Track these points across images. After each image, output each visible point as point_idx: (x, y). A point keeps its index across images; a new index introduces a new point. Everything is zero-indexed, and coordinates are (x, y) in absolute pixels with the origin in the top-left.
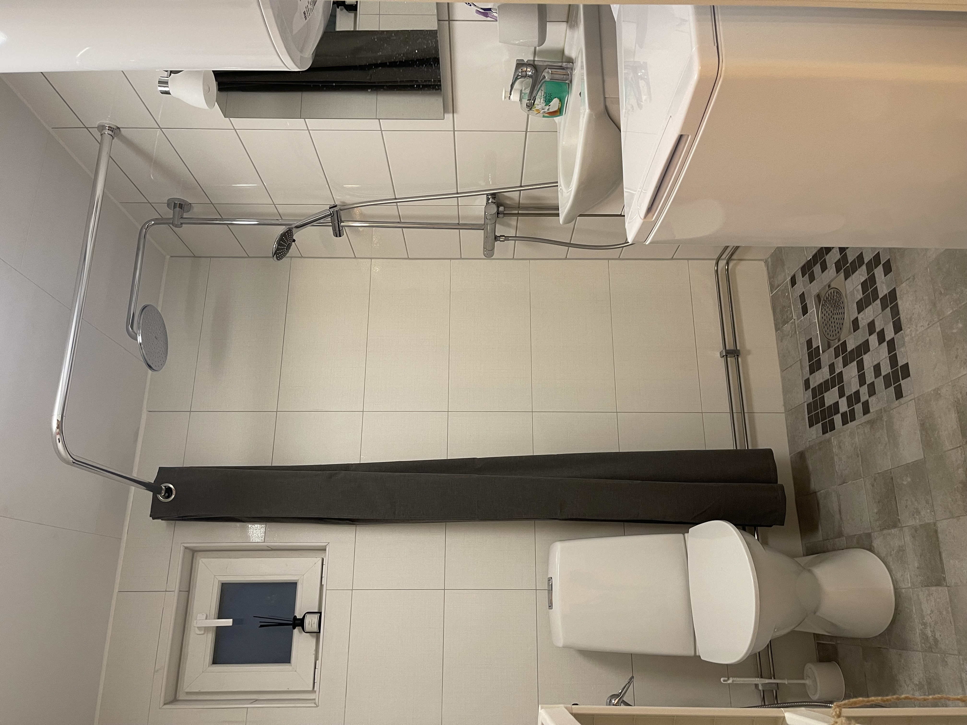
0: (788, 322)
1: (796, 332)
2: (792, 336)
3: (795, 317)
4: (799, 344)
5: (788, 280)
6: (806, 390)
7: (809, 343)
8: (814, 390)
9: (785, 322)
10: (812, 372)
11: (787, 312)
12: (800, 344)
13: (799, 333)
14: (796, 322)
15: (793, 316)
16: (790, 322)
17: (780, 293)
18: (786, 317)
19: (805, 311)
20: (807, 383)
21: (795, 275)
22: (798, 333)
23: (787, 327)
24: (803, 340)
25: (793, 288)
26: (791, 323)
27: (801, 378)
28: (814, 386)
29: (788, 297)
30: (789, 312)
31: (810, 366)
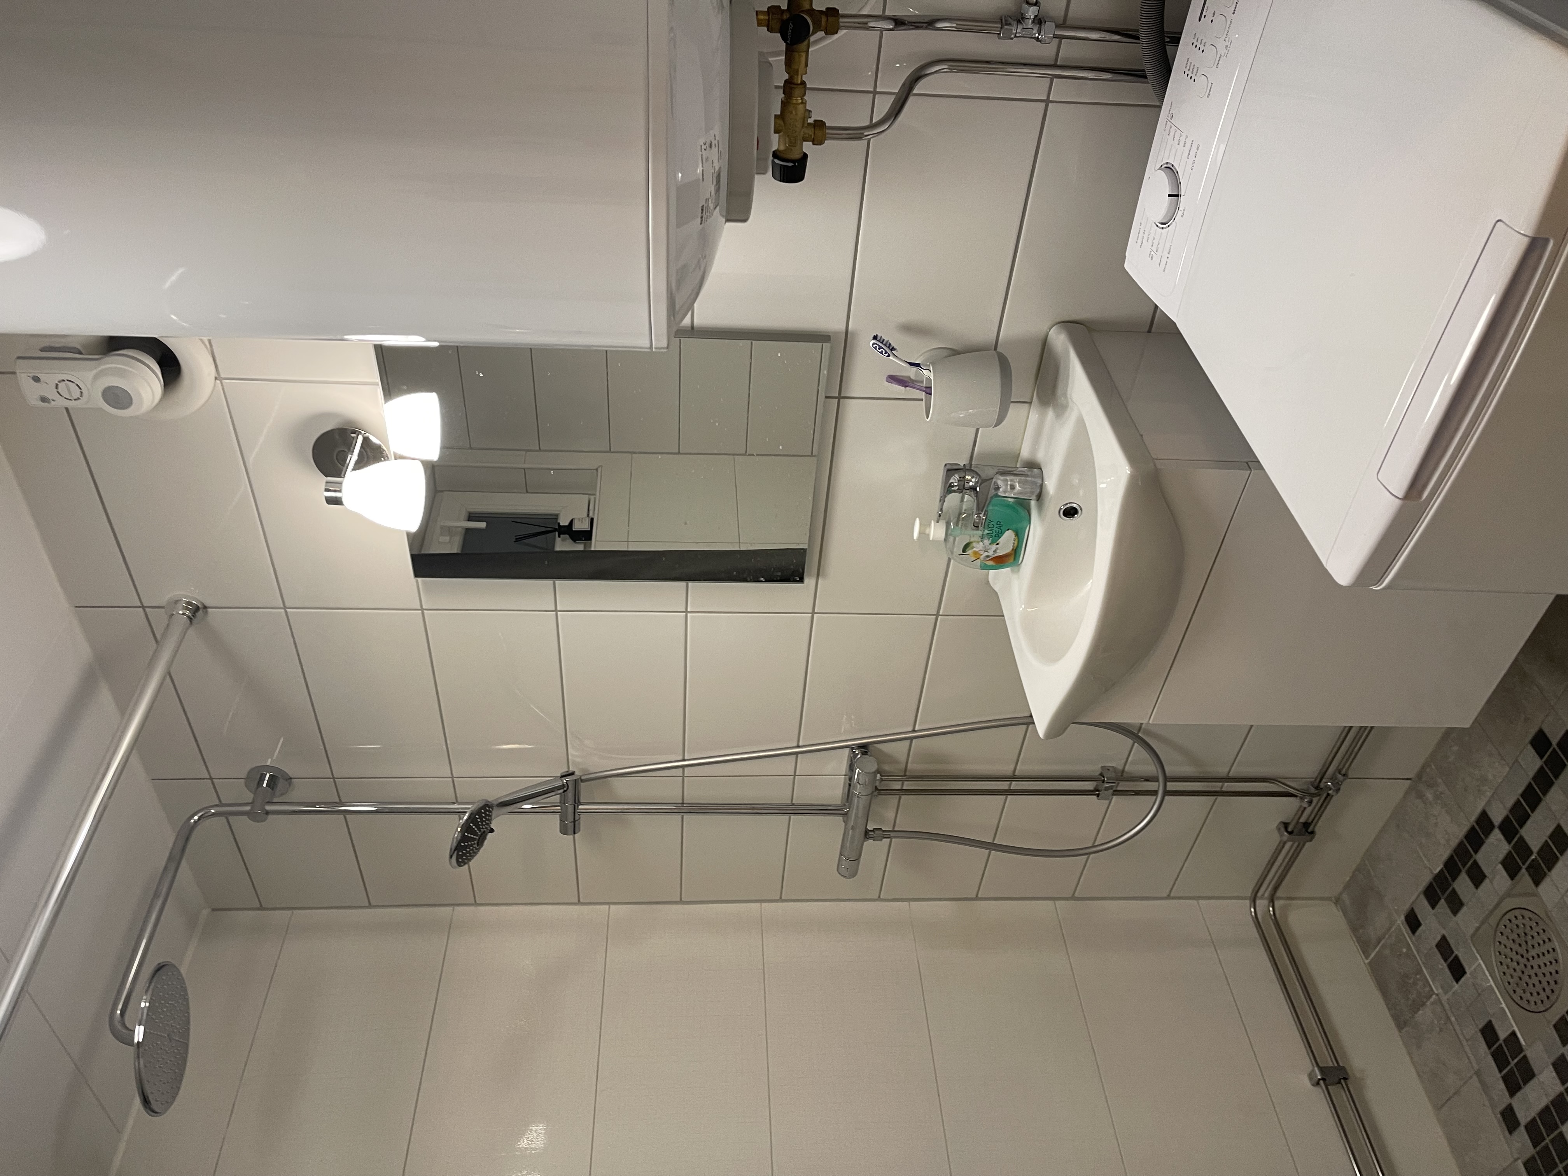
0: (1423, 1004)
1: (1448, 1019)
2: (1441, 1030)
3: (1437, 990)
4: (1464, 1043)
5: (1399, 922)
6: (1511, 1132)
7: (1489, 1032)
8: (1531, 1127)
9: (1417, 1006)
10: (1513, 1088)
11: (1415, 984)
12: (1467, 1040)
13: (1456, 1019)
14: (1444, 999)
15: (1432, 990)
16: (1428, 1003)
17: (1387, 952)
18: (1414, 996)
19: (1457, 970)
20: (1509, 1118)
21: (1413, 908)
22: (1453, 1019)
23: (1425, 1015)
24: (1472, 1030)
25: (1418, 933)
26: (1432, 1004)
27: (1490, 1111)
28: (1530, 1118)
29: (1409, 955)
30: (1420, 983)
31: (1505, 1079)
